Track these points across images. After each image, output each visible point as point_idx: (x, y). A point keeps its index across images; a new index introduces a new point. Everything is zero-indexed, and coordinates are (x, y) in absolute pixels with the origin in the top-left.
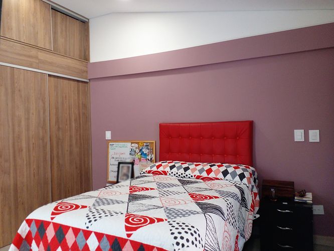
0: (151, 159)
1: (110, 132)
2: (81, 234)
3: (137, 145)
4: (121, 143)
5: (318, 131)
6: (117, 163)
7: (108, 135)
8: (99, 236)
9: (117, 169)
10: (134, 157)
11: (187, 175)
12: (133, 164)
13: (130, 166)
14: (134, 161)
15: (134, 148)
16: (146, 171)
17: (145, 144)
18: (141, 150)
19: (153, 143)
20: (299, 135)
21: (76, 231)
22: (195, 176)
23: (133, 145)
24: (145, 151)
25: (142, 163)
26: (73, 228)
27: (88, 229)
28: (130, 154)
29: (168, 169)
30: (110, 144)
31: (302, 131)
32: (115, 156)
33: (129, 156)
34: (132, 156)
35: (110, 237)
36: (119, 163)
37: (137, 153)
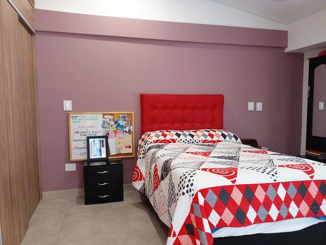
0: (129, 131)
1: (71, 101)
2: (271, 188)
3: (111, 117)
4: (88, 115)
5: (261, 103)
6: (85, 138)
7: (68, 105)
8: (286, 185)
9: (85, 145)
10: (107, 129)
11: (195, 141)
12: (106, 137)
13: (104, 140)
14: (108, 134)
15: (108, 120)
16: (154, 141)
17: (121, 116)
18: (116, 122)
19: (132, 114)
20: (251, 106)
21: (265, 186)
22: (202, 140)
23: (105, 117)
24: (122, 122)
25: (118, 136)
26: (261, 185)
27: (276, 182)
28: (103, 127)
29: (175, 137)
30: (71, 116)
31: (253, 103)
32: (80, 130)
33: (101, 129)
34: (104, 129)
35: (296, 183)
36: (88, 138)
37: (112, 126)
